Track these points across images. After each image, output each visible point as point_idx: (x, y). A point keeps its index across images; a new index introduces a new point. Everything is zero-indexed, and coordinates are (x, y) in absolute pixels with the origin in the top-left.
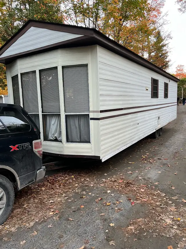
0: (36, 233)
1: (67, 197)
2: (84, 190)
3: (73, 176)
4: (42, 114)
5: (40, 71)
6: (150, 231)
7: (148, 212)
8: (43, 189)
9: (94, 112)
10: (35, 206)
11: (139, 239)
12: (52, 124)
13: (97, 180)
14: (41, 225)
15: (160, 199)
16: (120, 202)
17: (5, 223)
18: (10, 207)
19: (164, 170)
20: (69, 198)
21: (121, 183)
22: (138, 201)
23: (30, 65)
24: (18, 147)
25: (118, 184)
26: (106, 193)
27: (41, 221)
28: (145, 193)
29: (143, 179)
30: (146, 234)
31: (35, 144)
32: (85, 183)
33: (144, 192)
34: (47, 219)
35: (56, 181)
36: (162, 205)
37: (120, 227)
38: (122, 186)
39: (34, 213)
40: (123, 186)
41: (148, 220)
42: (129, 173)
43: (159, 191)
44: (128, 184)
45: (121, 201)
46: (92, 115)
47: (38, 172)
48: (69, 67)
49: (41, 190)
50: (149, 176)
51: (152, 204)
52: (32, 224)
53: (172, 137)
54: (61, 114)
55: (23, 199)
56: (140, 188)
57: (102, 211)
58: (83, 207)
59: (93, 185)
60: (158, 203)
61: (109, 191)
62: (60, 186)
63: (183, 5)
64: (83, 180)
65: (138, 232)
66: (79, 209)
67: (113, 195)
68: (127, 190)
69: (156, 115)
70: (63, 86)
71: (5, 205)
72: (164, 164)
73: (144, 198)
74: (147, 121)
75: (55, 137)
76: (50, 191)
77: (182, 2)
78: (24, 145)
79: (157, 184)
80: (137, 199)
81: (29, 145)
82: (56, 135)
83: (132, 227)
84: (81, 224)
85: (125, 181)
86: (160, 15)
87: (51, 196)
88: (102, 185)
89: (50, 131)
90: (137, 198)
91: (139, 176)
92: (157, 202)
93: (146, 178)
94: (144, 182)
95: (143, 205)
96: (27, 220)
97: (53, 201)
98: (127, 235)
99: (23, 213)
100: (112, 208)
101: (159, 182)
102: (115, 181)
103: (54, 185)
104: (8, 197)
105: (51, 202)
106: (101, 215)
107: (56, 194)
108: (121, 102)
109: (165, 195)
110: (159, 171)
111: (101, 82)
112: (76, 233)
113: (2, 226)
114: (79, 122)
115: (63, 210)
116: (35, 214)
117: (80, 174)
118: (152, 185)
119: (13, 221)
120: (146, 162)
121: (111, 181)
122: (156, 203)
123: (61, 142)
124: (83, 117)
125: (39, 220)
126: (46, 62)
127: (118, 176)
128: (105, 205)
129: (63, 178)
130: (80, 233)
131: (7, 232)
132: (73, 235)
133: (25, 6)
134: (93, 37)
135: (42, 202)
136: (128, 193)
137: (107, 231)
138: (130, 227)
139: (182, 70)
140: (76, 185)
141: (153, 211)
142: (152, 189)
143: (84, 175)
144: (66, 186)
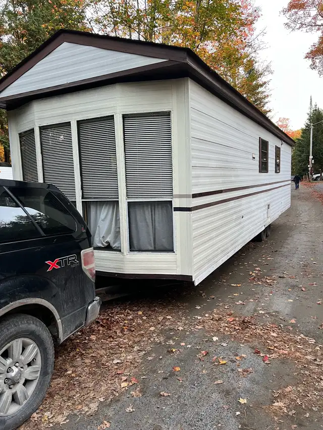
0: (108, 425)
1: (144, 352)
2: (169, 338)
3: (140, 313)
4: (81, 200)
5: (79, 123)
6: (314, 409)
7: (298, 375)
8: (93, 337)
9: (180, 196)
10: (87, 371)
11: (300, 425)
12: (100, 220)
13: (187, 319)
14: (111, 409)
15: (310, 350)
16: (241, 357)
17: (41, 407)
18: (48, 377)
19: (297, 296)
20: (148, 354)
21: (232, 323)
22: (273, 355)
23: (60, 112)
24: (59, 264)
25: (226, 325)
26: (212, 341)
27: (110, 400)
28: (279, 339)
29: (268, 313)
30: (308, 414)
31: (84, 256)
32: (167, 324)
33: (276, 337)
34: (120, 396)
35: (113, 323)
36: (318, 360)
37: (258, 405)
38: (235, 328)
39: (92, 385)
40: (237, 328)
41: (303, 388)
42: (238, 303)
43: (302, 335)
44: (245, 324)
45: (243, 355)
46: (176, 203)
47: (89, 308)
48: (135, 117)
49: (90, 340)
50: (275, 308)
51: (298, 359)
52: (94, 406)
53: (288, 238)
54: (120, 200)
55: (61, 359)
56: (267, 329)
57: (217, 376)
58: (178, 369)
59: (182, 329)
60: (309, 357)
61: (215, 339)
62: (122, 331)
63: (293, 18)
64: (160, 318)
65: (294, 412)
66: (172, 374)
67: (225, 345)
68: (247, 334)
69: (265, 201)
70: (125, 151)
71: (39, 373)
72: (293, 287)
73: (283, 349)
74: (253, 211)
75: (107, 242)
76: (108, 342)
77: (290, 13)
78: (68, 259)
79: (293, 321)
80: (269, 351)
81: (75, 259)
82: (108, 239)
83: (281, 404)
84: (186, 402)
85: (237, 319)
86: (252, 33)
87: (113, 352)
88: (200, 327)
89: (97, 232)
90: (270, 349)
91: (259, 309)
92: (307, 355)
93: (271, 312)
94: (270, 319)
95: (284, 360)
96: (82, 399)
97: (119, 361)
98: (276, 418)
99: (70, 386)
100: (233, 370)
101: (295, 318)
102: (220, 319)
103: (110, 330)
104: (44, 358)
105: (117, 362)
106: (216, 383)
107: (121, 348)
108: (220, 180)
109: (315, 343)
110: (289, 298)
111: (194, 145)
112: (183, 420)
113: (37, 414)
114: (152, 215)
115: (144, 377)
116: (94, 386)
117: (153, 309)
118: (286, 323)
119: (56, 403)
120: (260, 283)
121: (212, 319)
122: (306, 357)
123: (120, 251)
124: (160, 207)
125: (106, 399)
126: (90, 107)
127: (221, 310)
128: (218, 365)
129: (123, 316)
130: (190, 419)
131: (51, 425)
132: (179, 426)
133: (23, 8)
134: (185, 63)
135: (98, 363)
136: (250, 340)
137: (238, 413)
138: (276, 404)
139: (286, 127)
140: (152, 329)
141: (306, 372)
142: (288, 331)
143: (160, 310)
144: (133, 331)
